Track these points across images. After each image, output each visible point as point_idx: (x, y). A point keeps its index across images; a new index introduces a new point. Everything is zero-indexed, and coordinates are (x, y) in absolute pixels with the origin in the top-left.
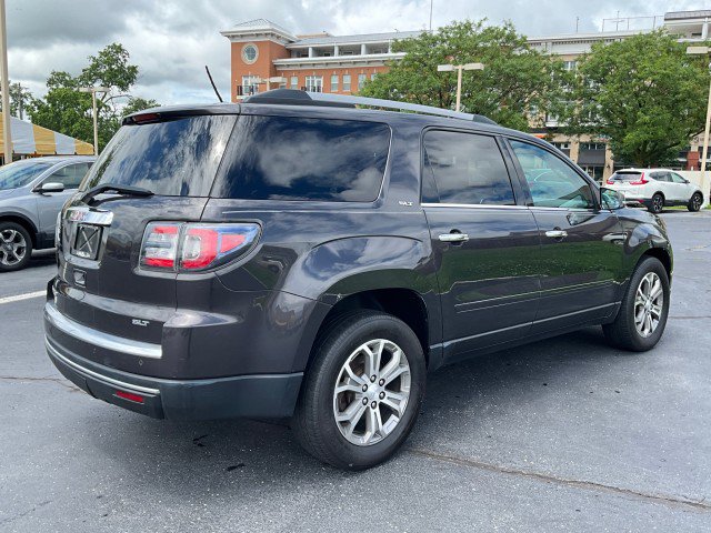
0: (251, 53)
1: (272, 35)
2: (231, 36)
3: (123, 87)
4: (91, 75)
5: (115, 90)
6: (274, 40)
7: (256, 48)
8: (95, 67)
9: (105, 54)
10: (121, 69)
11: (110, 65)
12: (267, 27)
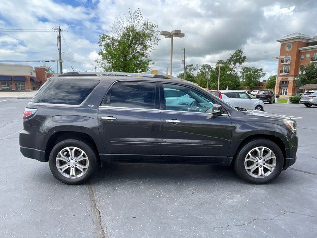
0: (289, 46)
1: (299, 38)
2: (281, 41)
3: (240, 63)
4: (230, 60)
5: (238, 65)
6: (300, 40)
7: (291, 44)
8: (231, 58)
9: (235, 53)
10: (240, 58)
11: (236, 56)
12: (298, 35)
